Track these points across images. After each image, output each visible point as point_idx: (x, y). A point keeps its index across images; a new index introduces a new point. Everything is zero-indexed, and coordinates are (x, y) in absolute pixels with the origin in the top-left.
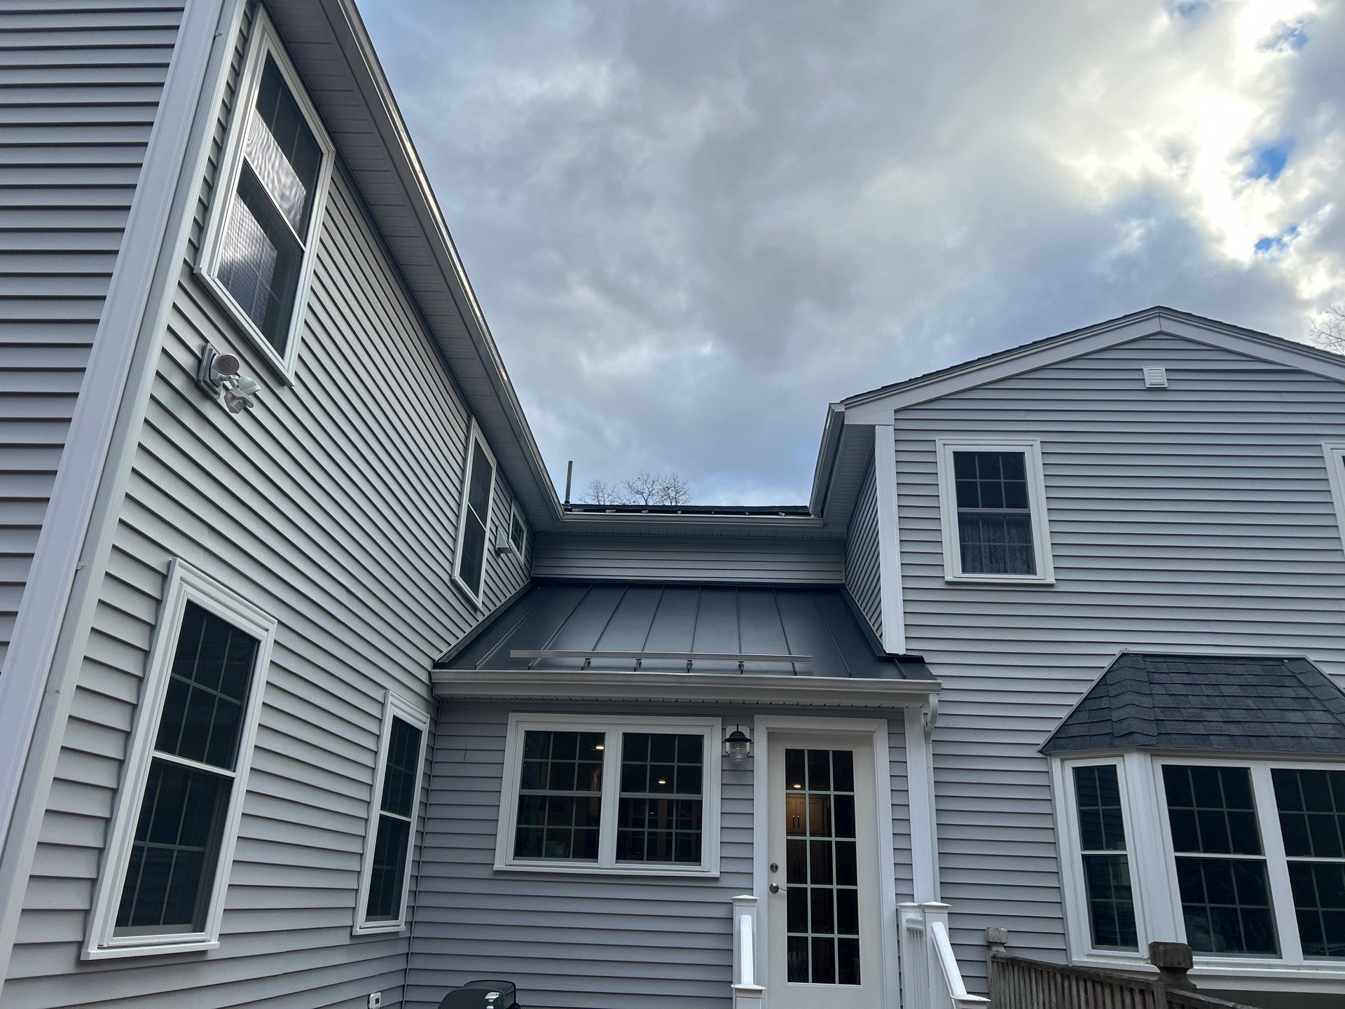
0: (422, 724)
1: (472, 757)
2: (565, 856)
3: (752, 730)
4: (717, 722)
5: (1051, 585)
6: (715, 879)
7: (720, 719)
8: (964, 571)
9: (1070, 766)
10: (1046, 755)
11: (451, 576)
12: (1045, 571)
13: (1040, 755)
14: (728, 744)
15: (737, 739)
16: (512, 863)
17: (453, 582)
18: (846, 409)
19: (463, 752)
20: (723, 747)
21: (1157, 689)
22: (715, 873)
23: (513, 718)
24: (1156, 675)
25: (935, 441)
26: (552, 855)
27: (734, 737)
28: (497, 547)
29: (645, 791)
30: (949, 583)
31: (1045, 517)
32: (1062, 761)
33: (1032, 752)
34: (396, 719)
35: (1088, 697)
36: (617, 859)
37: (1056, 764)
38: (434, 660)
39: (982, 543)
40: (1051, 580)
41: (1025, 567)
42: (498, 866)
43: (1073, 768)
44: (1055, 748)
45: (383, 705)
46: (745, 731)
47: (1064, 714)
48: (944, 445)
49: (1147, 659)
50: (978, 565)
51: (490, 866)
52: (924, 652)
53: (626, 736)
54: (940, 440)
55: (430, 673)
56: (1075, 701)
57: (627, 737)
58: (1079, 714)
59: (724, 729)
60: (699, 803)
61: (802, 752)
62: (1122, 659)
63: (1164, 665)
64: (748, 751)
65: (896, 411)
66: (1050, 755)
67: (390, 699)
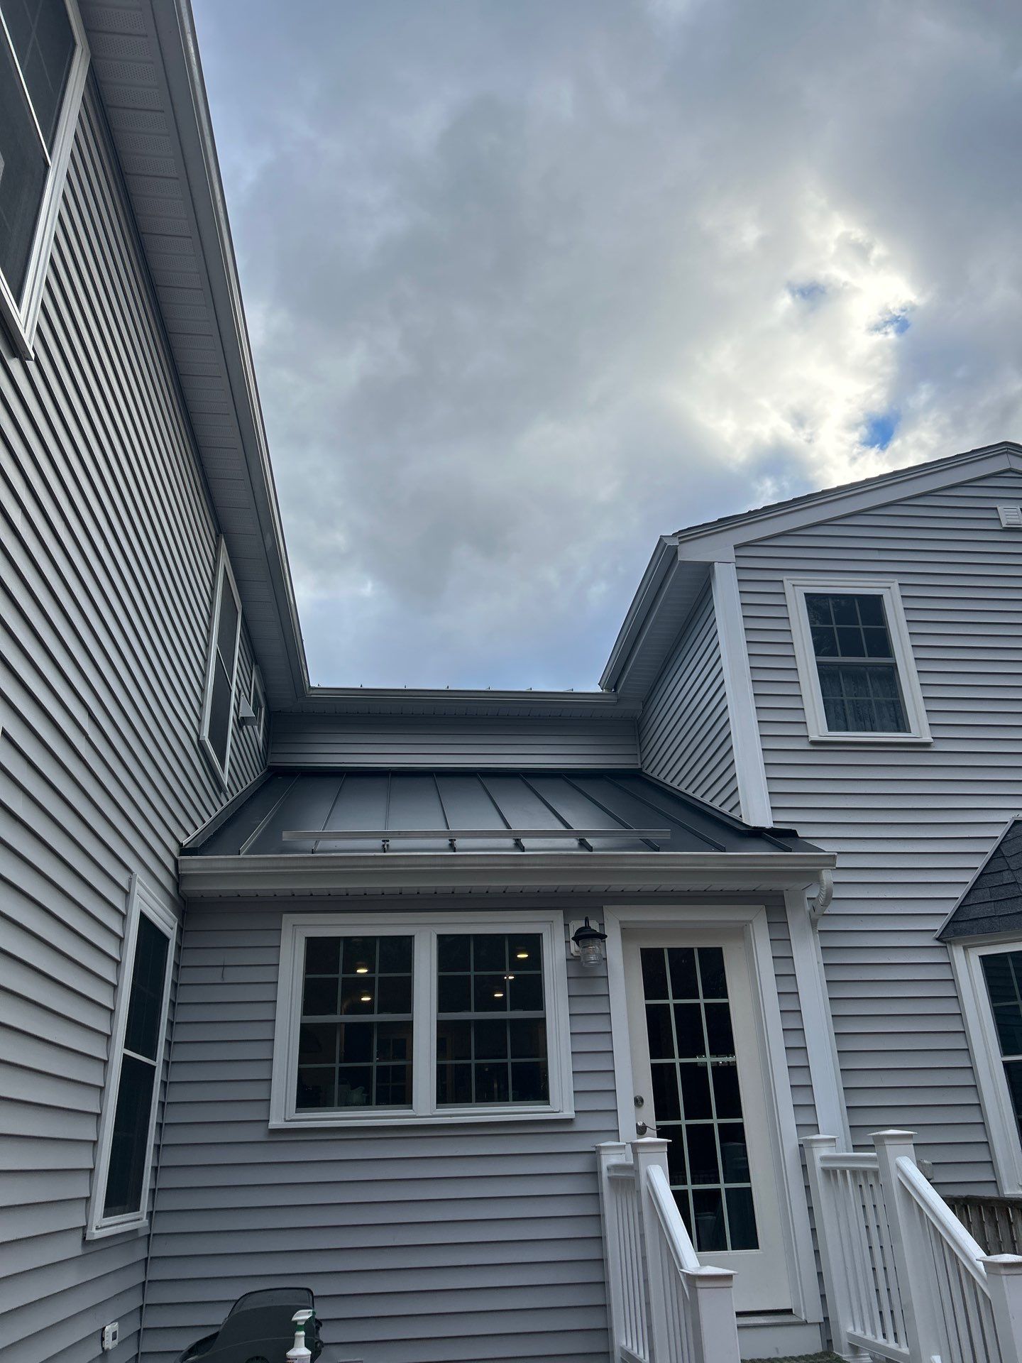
0: (169, 930)
1: (231, 975)
2: (366, 1103)
3: (602, 925)
4: (558, 917)
5: (927, 744)
6: (569, 1121)
7: (562, 911)
8: (829, 728)
9: (975, 955)
10: (945, 942)
11: (200, 740)
12: (920, 729)
13: (937, 944)
14: (573, 943)
15: (584, 936)
16: (293, 1118)
17: (201, 743)
18: (680, 543)
19: (220, 969)
20: (568, 948)
22: (569, 1113)
23: (288, 920)
25: (782, 581)
26: (346, 1103)
27: (581, 934)
28: (240, 716)
29: (469, 1010)
30: (814, 743)
31: (913, 667)
32: (965, 948)
33: (929, 941)
34: (142, 916)
35: (985, 872)
36: (437, 1103)
37: (958, 954)
38: (181, 845)
39: (845, 698)
40: (927, 738)
41: (895, 725)
42: (275, 1123)
43: (980, 957)
44: (957, 933)
45: (127, 893)
46: (594, 925)
47: (960, 893)
48: (794, 585)
50: (841, 722)
51: (263, 1124)
52: (797, 825)
53: (441, 938)
54: (788, 580)
55: (176, 862)
56: (970, 878)
57: (443, 939)
58: (976, 892)
59: (566, 925)
60: (542, 1021)
61: (660, 951)
62: (1016, 827)
64: (600, 950)
65: (737, 547)
66: (949, 942)
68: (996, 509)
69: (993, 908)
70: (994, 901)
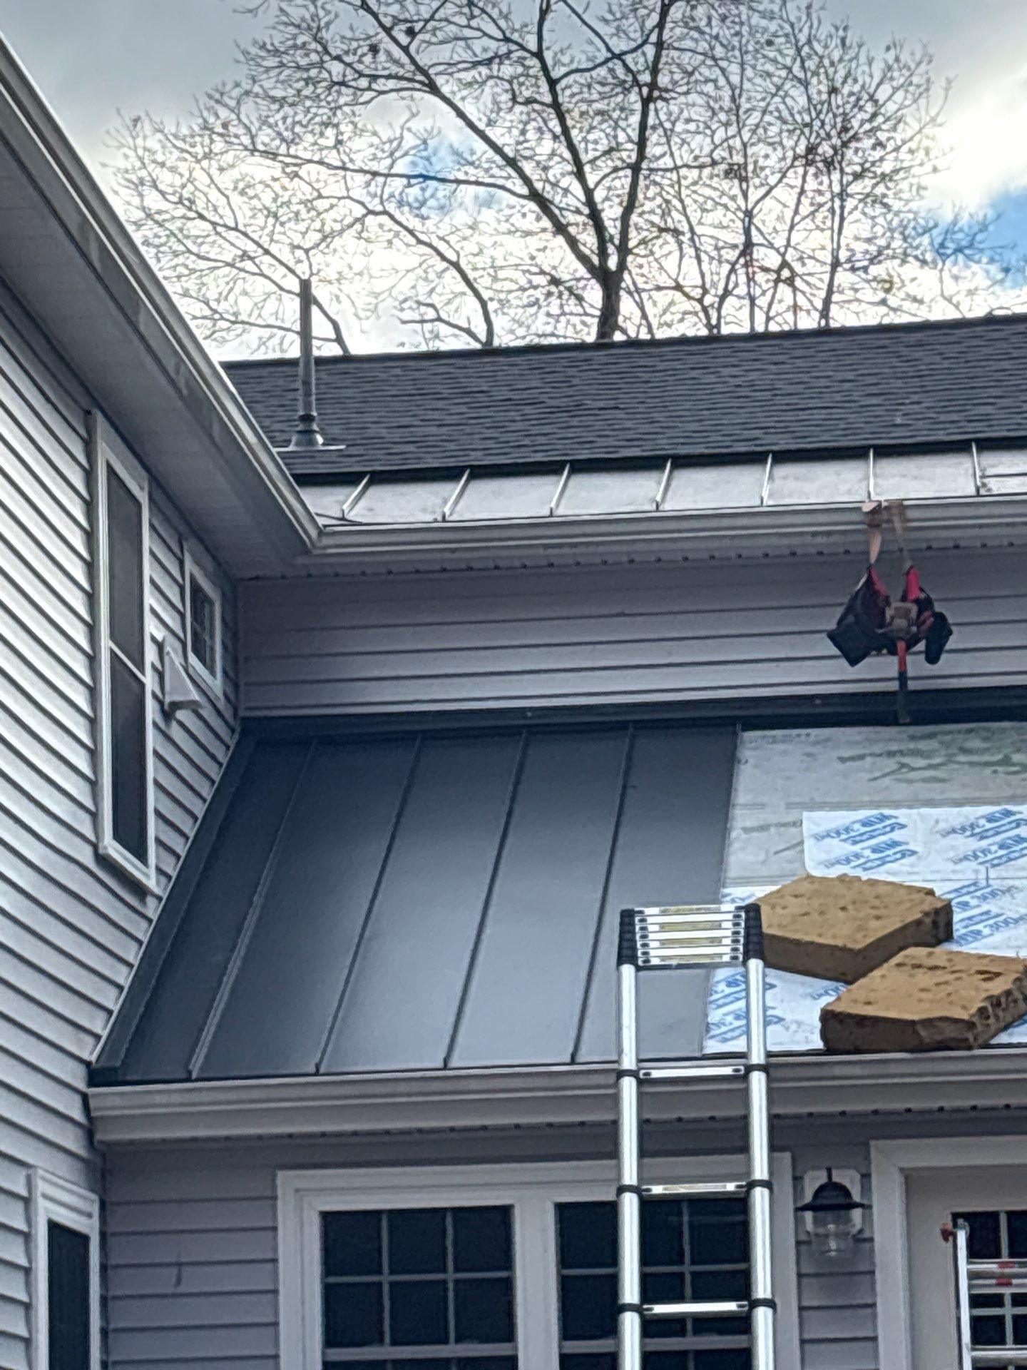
0: (83, 1220)
1: (196, 1280)
3: (866, 1177)
4: (781, 1164)
11: (95, 847)
14: (809, 1216)
15: (831, 1202)
17: (104, 861)
19: (175, 1271)
20: (798, 1222)
23: (286, 1181)
27: (823, 1198)
28: (168, 700)
34: (54, 1227)
38: (88, 1064)
45: (27, 1201)
46: (847, 1178)
53: (561, 1208)
55: (85, 1098)
57: (563, 1210)
59: (797, 1179)
61: (994, 1216)
64: (858, 1227)
67: (42, 1187)
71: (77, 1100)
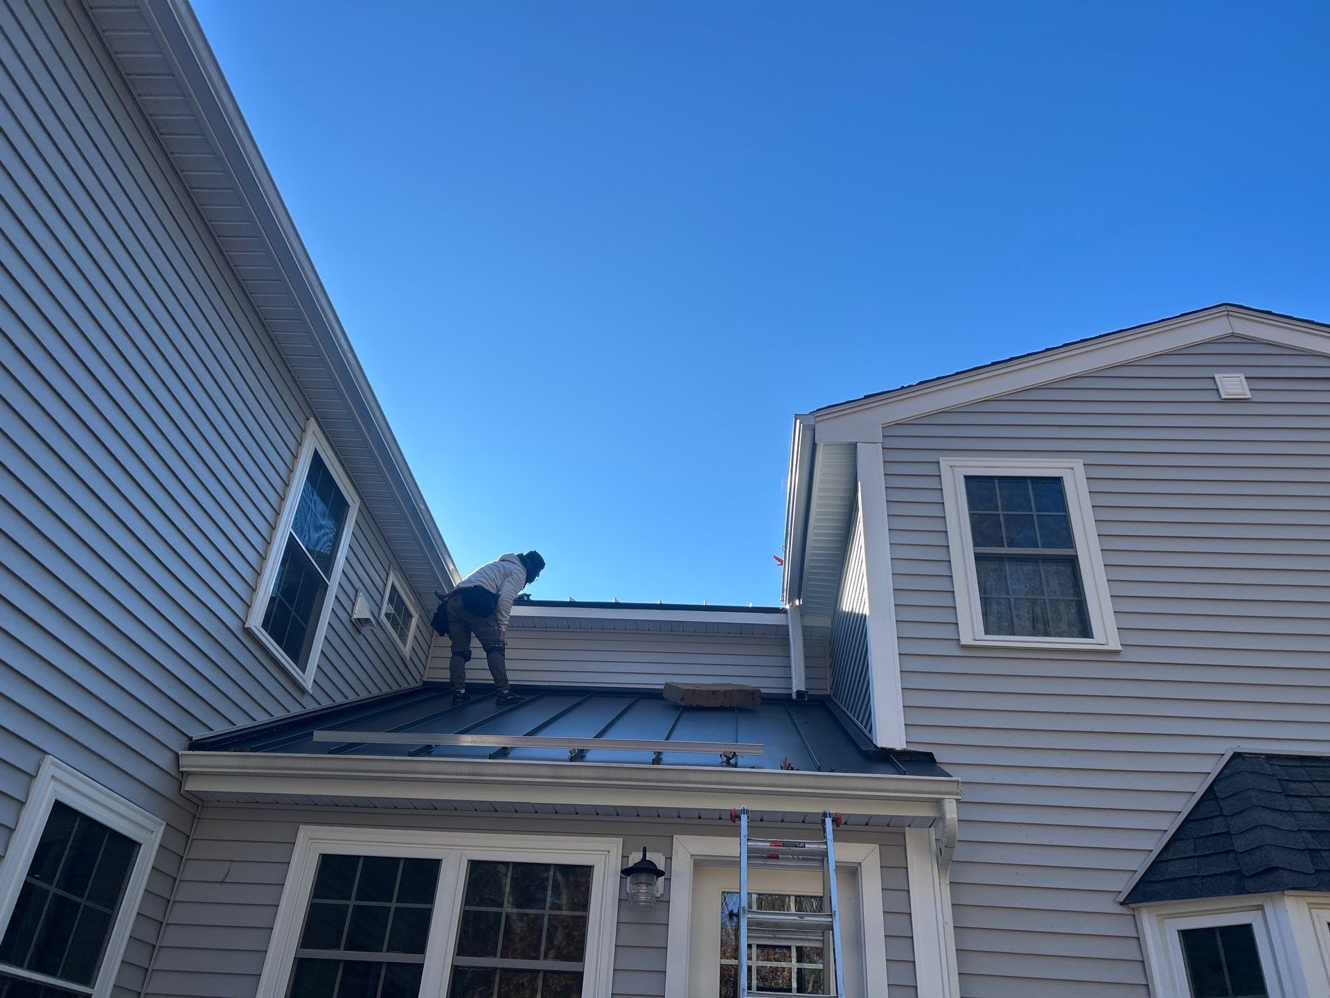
0: (142, 833)
3: (669, 858)
4: (617, 845)
5: (1116, 653)
7: (621, 840)
8: (987, 632)
9: (1173, 927)
10: (1132, 909)
11: (241, 622)
12: (1105, 632)
13: (1122, 910)
14: (629, 878)
15: (645, 872)
17: (248, 632)
18: (818, 422)
20: (622, 885)
21: (1298, 804)
23: (305, 832)
24: (1293, 785)
25: (938, 463)
27: (639, 868)
28: (355, 616)
29: (495, 955)
30: (966, 648)
31: (1099, 560)
32: (1160, 918)
33: (1109, 905)
34: (63, 807)
35: (1192, 818)
37: (1150, 925)
38: (191, 739)
39: (1011, 597)
40: (1115, 645)
41: (1077, 627)
43: (1178, 931)
45: (27, 777)
46: (658, 859)
47: (1155, 844)
48: (951, 467)
49: (1274, 762)
52: (933, 746)
53: (472, 865)
54: (944, 461)
55: (177, 756)
56: (1170, 825)
57: (474, 865)
58: (1178, 844)
59: (624, 855)
60: (578, 978)
62: (1237, 761)
63: (1302, 771)
64: (661, 890)
65: (883, 424)
66: (1139, 909)
68: (1214, 378)
69: (1196, 866)
70: (1199, 857)
71: (170, 755)
